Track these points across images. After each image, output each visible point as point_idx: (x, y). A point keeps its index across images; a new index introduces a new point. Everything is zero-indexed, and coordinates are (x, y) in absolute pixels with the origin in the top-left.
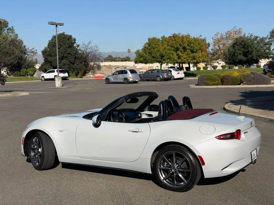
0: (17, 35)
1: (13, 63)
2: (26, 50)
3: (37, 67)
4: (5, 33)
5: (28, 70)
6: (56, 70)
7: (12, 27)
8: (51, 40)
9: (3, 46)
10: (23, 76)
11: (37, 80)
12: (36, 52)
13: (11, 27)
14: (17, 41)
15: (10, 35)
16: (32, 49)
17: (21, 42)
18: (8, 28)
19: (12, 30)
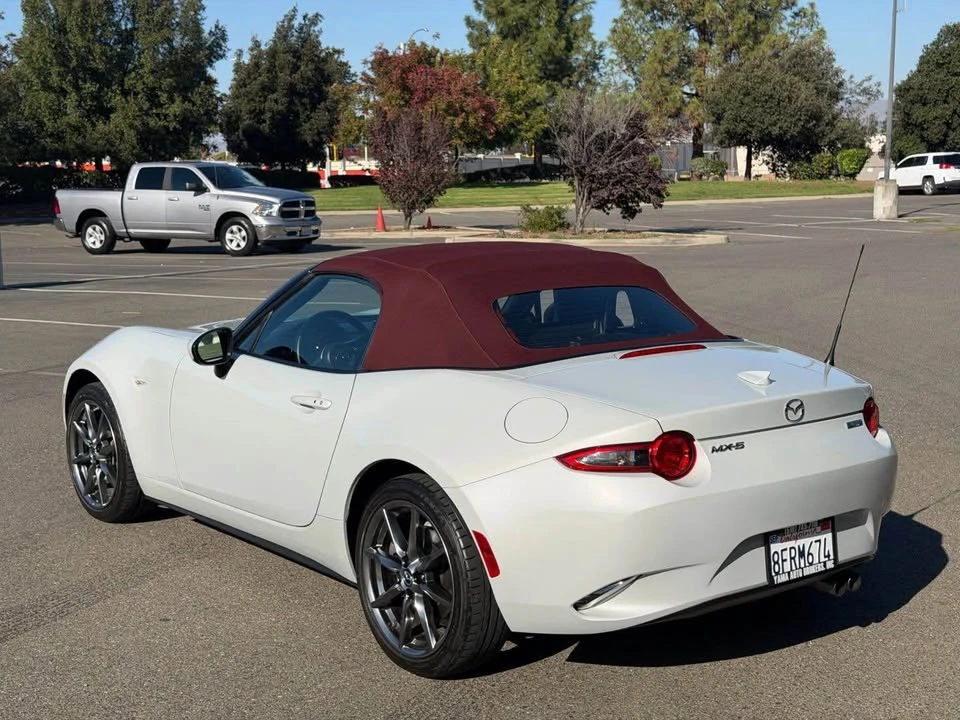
0: (822, 33)
1: (786, 132)
2: (841, 84)
3: (876, 144)
4: (781, 28)
5: (838, 157)
6: (931, 156)
7: (812, 5)
8: (934, 44)
9: (760, 73)
10: (820, 178)
11: (863, 192)
12: (878, 91)
13: (807, 6)
14: (811, 54)
15: (801, 32)
16: (863, 81)
17: (829, 57)
18: (795, 9)
19: (807, 16)
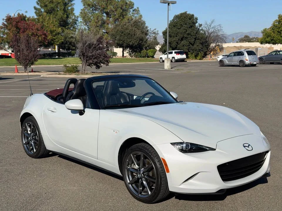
0: (141, 16)
1: (134, 44)
2: (148, 31)
3: (158, 48)
4: (130, 14)
5: (148, 51)
6: (174, 51)
7: (138, 8)
8: (173, 20)
9: (126, 27)
10: (143, 57)
11: (156, 61)
12: (158, 33)
13: (137, 8)
14: (139, 22)
15: (135, 16)
16: (154, 30)
17: (144, 23)
18: (133, 9)
19: (137, 11)
